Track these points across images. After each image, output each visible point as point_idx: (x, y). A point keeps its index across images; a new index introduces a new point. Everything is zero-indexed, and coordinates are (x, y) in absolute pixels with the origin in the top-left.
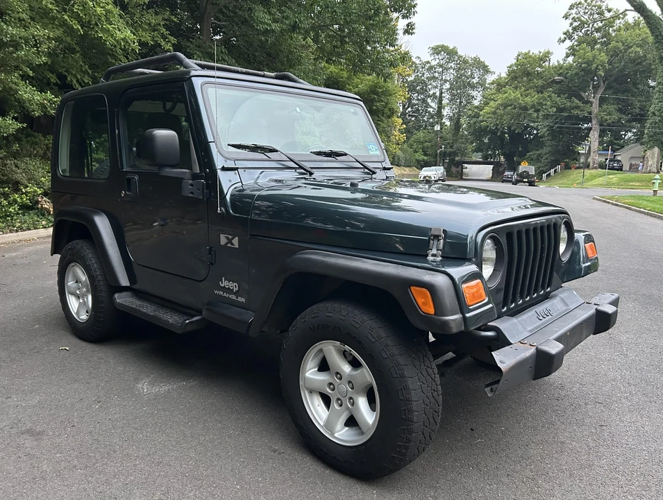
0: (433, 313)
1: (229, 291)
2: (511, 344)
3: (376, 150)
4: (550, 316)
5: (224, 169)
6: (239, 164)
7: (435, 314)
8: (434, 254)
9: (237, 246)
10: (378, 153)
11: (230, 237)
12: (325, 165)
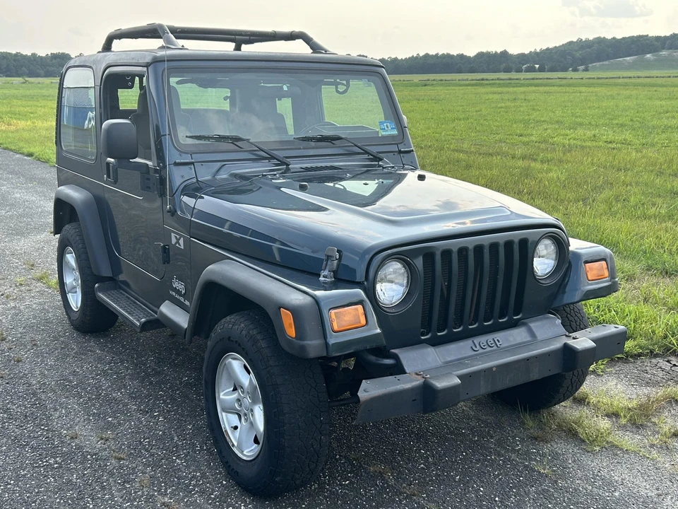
0: (294, 336)
1: (178, 292)
2: (405, 373)
3: (392, 128)
4: (495, 348)
5: (176, 164)
6: (197, 157)
7: (296, 338)
8: (325, 276)
9: (182, 247)
10: (395, 132)
11: (178, 237)
12: (312, 152)
